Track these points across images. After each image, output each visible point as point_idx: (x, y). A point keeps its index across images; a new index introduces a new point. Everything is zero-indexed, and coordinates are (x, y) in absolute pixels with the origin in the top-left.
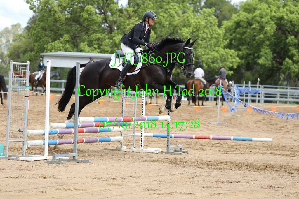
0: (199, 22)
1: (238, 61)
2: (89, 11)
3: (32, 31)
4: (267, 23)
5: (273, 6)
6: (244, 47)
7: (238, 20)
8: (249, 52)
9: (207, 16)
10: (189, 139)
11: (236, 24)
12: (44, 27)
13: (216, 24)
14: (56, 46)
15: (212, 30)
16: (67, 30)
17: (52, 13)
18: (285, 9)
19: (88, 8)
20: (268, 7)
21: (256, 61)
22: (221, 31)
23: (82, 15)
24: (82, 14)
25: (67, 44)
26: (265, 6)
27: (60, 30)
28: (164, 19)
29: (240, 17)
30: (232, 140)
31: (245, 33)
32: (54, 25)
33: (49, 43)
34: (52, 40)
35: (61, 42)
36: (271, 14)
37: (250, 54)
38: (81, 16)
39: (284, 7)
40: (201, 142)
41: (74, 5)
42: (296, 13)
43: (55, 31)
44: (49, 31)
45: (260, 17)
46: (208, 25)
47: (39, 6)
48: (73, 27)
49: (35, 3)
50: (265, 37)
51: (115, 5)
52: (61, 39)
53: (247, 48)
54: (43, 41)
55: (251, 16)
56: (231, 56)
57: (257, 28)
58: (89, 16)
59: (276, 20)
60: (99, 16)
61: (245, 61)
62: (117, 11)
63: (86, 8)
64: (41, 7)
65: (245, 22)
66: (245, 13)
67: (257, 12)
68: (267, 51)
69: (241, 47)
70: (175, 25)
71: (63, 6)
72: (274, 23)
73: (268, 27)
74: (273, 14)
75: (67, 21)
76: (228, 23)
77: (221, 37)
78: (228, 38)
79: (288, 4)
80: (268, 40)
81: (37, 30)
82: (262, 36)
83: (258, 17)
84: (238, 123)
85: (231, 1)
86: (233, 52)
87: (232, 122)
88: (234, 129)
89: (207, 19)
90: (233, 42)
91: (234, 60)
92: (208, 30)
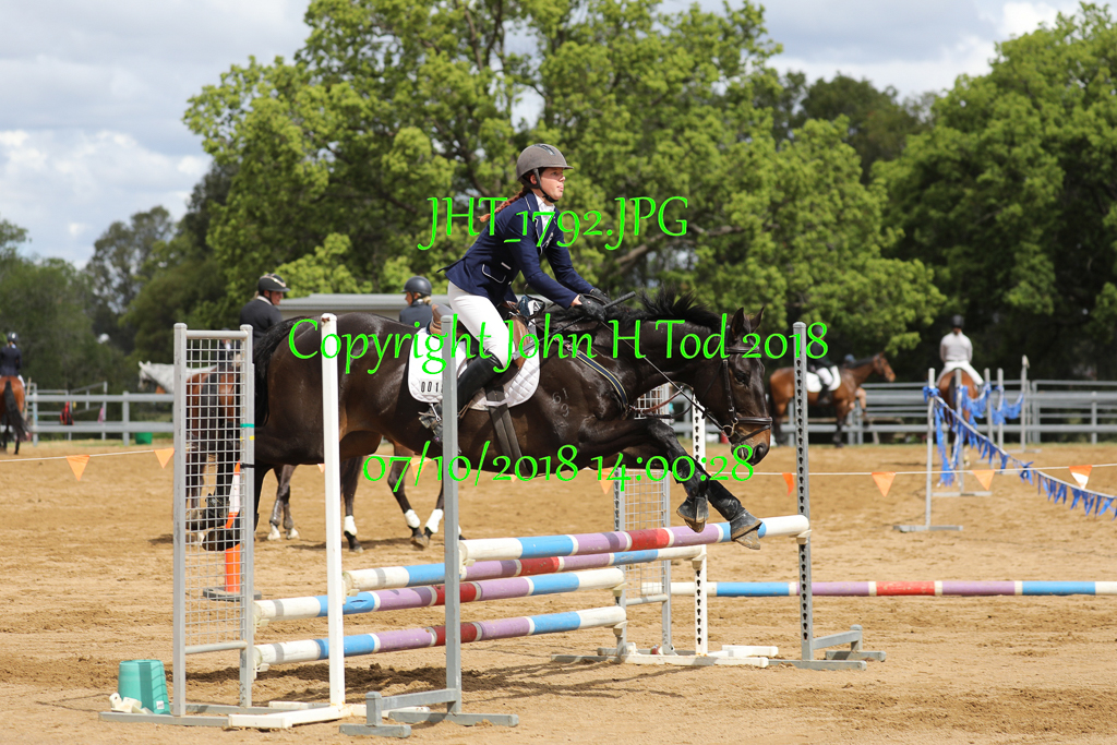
0: (793, 169)
1: (938, 299)
2: (408, 148)
3: (214, 226)
4: (1031, 162)
5: (1048, 101)
6: (957, 250)
7: (932, 156)
8: (974, 267)
9: (822, 148)
10: (856, 598)
11: (921, 171)
12: (257, 208)
13: (856, 173)
14: (302, 275)
15: (843, 196)
16: (335, 218)
17: (281, 162)
18: (1091, 113)
19: (405, 136)
20: (1030, 106)
21: (1001, 296)
22: (874, 199)
23: (387, 162)
24: (385, 158)
25: (341, 267)
26: (1020, 104)
27: (313, 219)
28: (674, 164)
29: (936, 147)
30: (1019, 595)
31: (956, 200)
32: (290, 203)
33: (278, 264)
34: (286, 255)
35: (319, 262)
36: (1043, 129)
37: (978, 273)
38: (384, 166)
39: (1086, 104)
40: (907, 610)
43: (295, 223)
45: (1005, 142)
46: (827, 176)
47: (236, 139)
48: (355, 206)
49: (220, 128)
50: (1027, 213)
51: (497, 121)
52: (317, 249)
53: (966, 254)
54: (254, 260)
55: (974, 139)
56: (913, 281)
57: (997, 183)
58: (409, 163)
59: (1062, 149)
60: (443, 161)
61: (962, 298)
62: (506, 143)
63: (398, 138)
64: (243, 142)
65: (954, 161)
66: (951, 130)
67: (994, 126)
68: (1035, 261)
69: (945, 252)
70: (713, 183)
71: (318, 132)
72: (1055, 160)
73: (1036, 176)
74: (1052, 130)
75: (334, 185)
76: (892, 168)
77: (876, 219)
78: (897, 220)
79: (1101, 94)
80: (1038, 221)
81: (233, 222)
82: (1016, 208)
83: (998, 142)
84: (1000, 525)
85: (895, 94)
86: (918, 269)
87: (975, 521)
88: (1001, 549)
89: (821, 157)
90: (917, 234)
91: (920, 297)
92: (826, 197)
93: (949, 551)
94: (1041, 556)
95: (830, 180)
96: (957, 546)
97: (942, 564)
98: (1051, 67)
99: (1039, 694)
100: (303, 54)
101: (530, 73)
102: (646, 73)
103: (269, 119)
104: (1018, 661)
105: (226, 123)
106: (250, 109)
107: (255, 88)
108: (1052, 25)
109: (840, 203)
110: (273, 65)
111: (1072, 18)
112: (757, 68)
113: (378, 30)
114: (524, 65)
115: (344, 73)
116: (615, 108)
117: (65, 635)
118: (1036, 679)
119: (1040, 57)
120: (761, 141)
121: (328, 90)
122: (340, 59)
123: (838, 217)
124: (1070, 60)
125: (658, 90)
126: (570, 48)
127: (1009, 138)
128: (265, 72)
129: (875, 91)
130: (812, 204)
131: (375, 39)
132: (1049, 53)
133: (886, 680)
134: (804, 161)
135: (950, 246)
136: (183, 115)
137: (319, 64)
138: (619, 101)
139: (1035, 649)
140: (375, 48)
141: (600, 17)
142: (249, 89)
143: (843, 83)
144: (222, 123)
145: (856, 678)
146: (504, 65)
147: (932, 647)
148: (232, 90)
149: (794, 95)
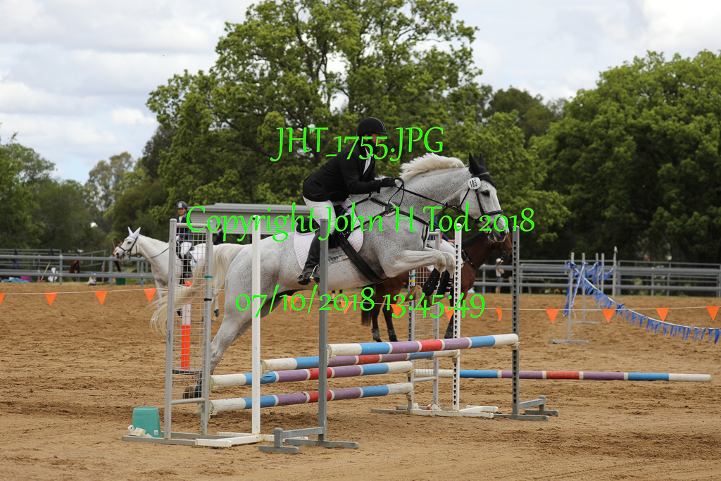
0: (487, 139)
1: (567, 213)
2: (273, 123)
3: (163, 164)
4: (618, 138)
5: (629, 105)
6: (575, 186)
7: (564, 133)
8: (586, 196)
9: (503, 128)
11: (557, 142)
12: (187, 154)
13: (522, 143)
14: (211, 192)
15: (514, 155)
16: (230, 161)
17: (201, 129)
18: (652, 112)
19: (271, 116)
20: (619, 107)
21: (600, 212)
22: (531, 157)
23: (260, 130)
24: (259, 128)
25: (233, 188)
26: (614, 106)
27: (218, 161)
29: (565, 129)
30: (626, 380)
31: (576, 159)
32: (205, 153)
33: (197, 186)
34: (201, 181)
35: (221, 185)
36: (626, 120)
37: (588, 200)
38: (258, 132)
39: (650, 107)
41: (243, 111)
42: (673, 118)
43: (207, 163)
44: (197, 162)
45: (605, 127)
46: (506, 143)
47: (176, 116)
48: (241, 154)
49: (167, 109)
50: (616, 167)
51: (322, 108)
52: (220, 178)
53: (581, 189)
54: (183, 183)
55: (587, 125)
56: (553, 203)
57: (599, 150)
58: (272, 131)
59: (636, 132)
61: (578, 213)
62: (327, 121)
63: (267, 117)
64: (180, 117)
65: (575, 137)
66: (574, 119)
68: (620, 193)
69: (569, 187)
71: (223, 113)
72: (632, 138)
73: (621, 146)
74: (631, 121)
75: (229, 143)
76: (541, 140)
77: (532, 167)
78: (544, 169)
79: (658, 102)
80: (622, 171)
81: (173, 161)
83: (601, 127)
84: (608, 341)
85: (541, 99)
86: (556, 197)
87: (594, 338)
88: (611, 354)
89: (503, 133)
90: (554, 176)
91: (557, 212)
92: (505, 155)
93: (583, 355)
94: (634, 358)
95: (507, 146)
96: (587, 352)
97: (579, 362)
98: (630, 86)
99: (648, 436)
100: (215, 69)
101: (341, 82)
102: (406, 85)
103: (195, 105)
104: (632, 417)
105: (170, 106)
106: (184, 99)
107: (187, 87)
108: (631, 63)
109: (513, 159)
110: (198, 75)
111: (643, 59)
112: (468, 83)
113: (256, 57)
114: (337, 78)
115: (237, 80)
116: (389, 103)
117: (94, 391)
118: (645, 427)
119: (625, 81)
120: (469, 123)
121: (228, 90)
122: (235, 72)
123: (511, 166)
124: (641, 82)
125: (413, 93)
126: (364, 69)
127: (606, 125)
128: (192, 78)
129: (530, 97)
130: (497, 159)
131: (255, 62)
132: (630, 78)
133: (561, 426)
134: (493, 135)
135: (573, 184)
136: (146, 102)
137: (223, 75)
138: (390, 100)
139: (640, 411)
140: (255, 66)
141: (381, 52)
142: (184, 89)
143: (514, 92)
144: (168, 107)
145: (544, 425)
146: (326, 77)
147: (583, 408)
148: (174, 88)
149: (486, 98)
